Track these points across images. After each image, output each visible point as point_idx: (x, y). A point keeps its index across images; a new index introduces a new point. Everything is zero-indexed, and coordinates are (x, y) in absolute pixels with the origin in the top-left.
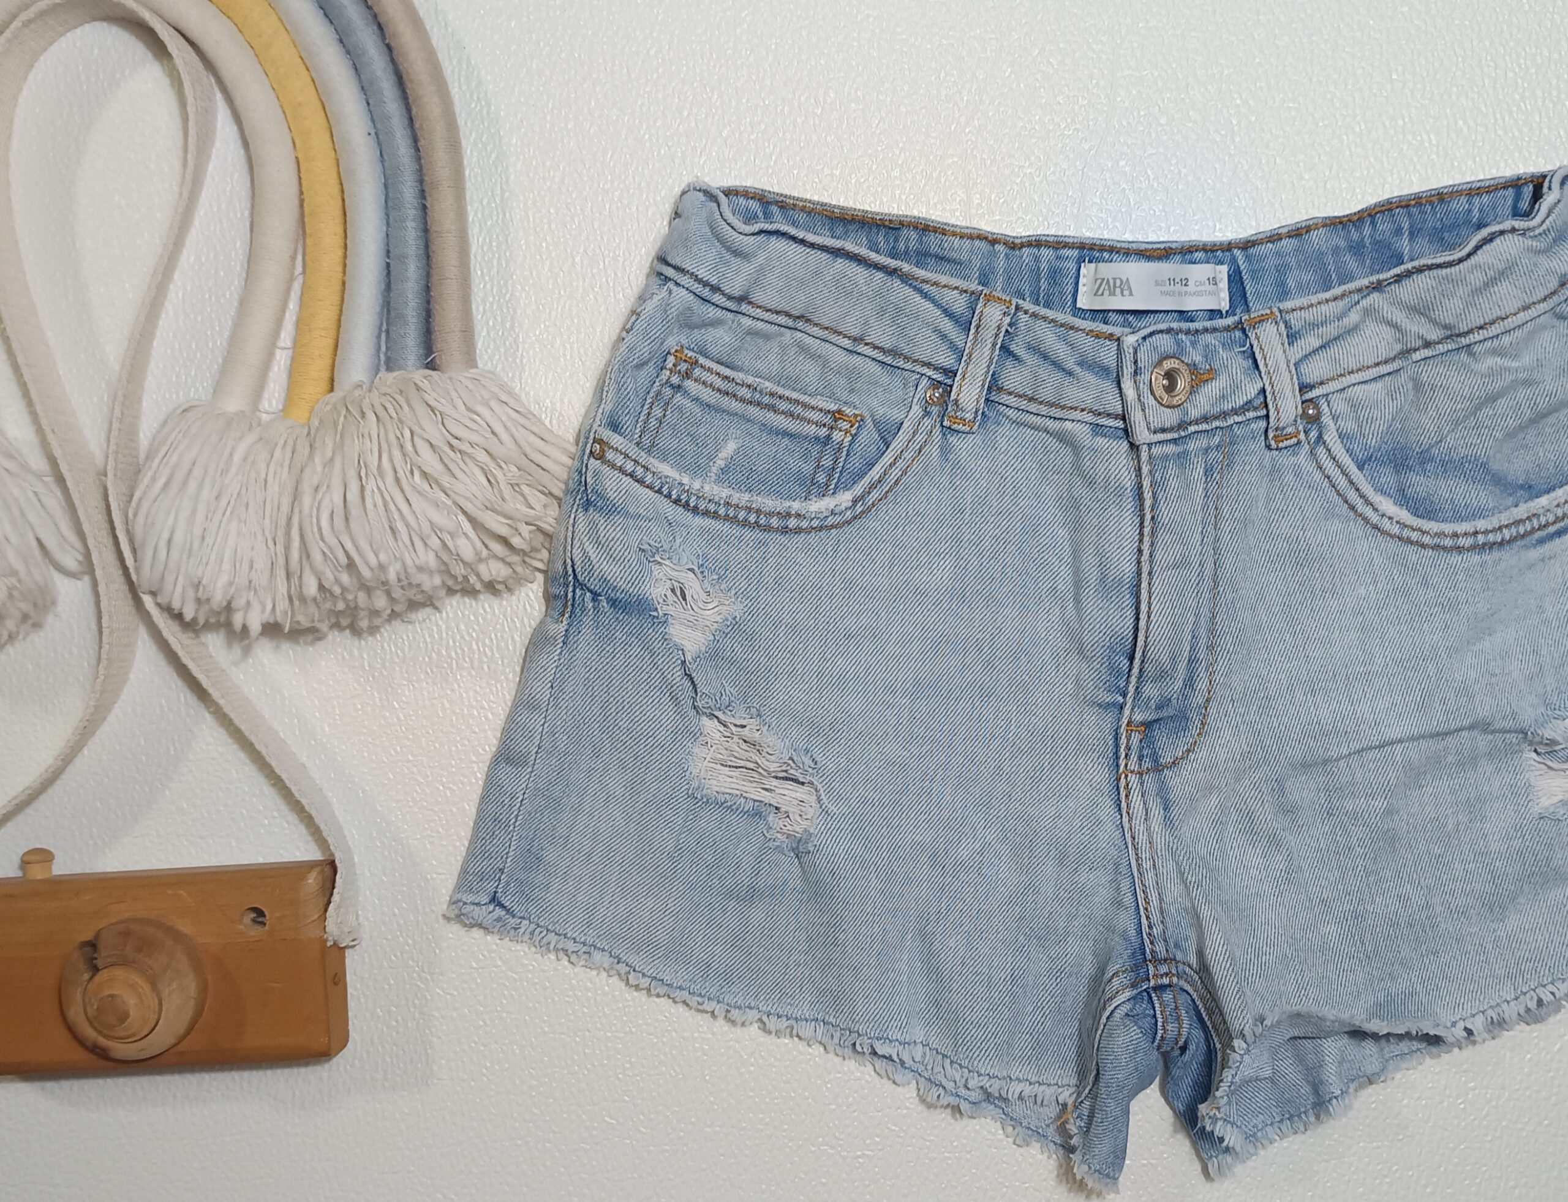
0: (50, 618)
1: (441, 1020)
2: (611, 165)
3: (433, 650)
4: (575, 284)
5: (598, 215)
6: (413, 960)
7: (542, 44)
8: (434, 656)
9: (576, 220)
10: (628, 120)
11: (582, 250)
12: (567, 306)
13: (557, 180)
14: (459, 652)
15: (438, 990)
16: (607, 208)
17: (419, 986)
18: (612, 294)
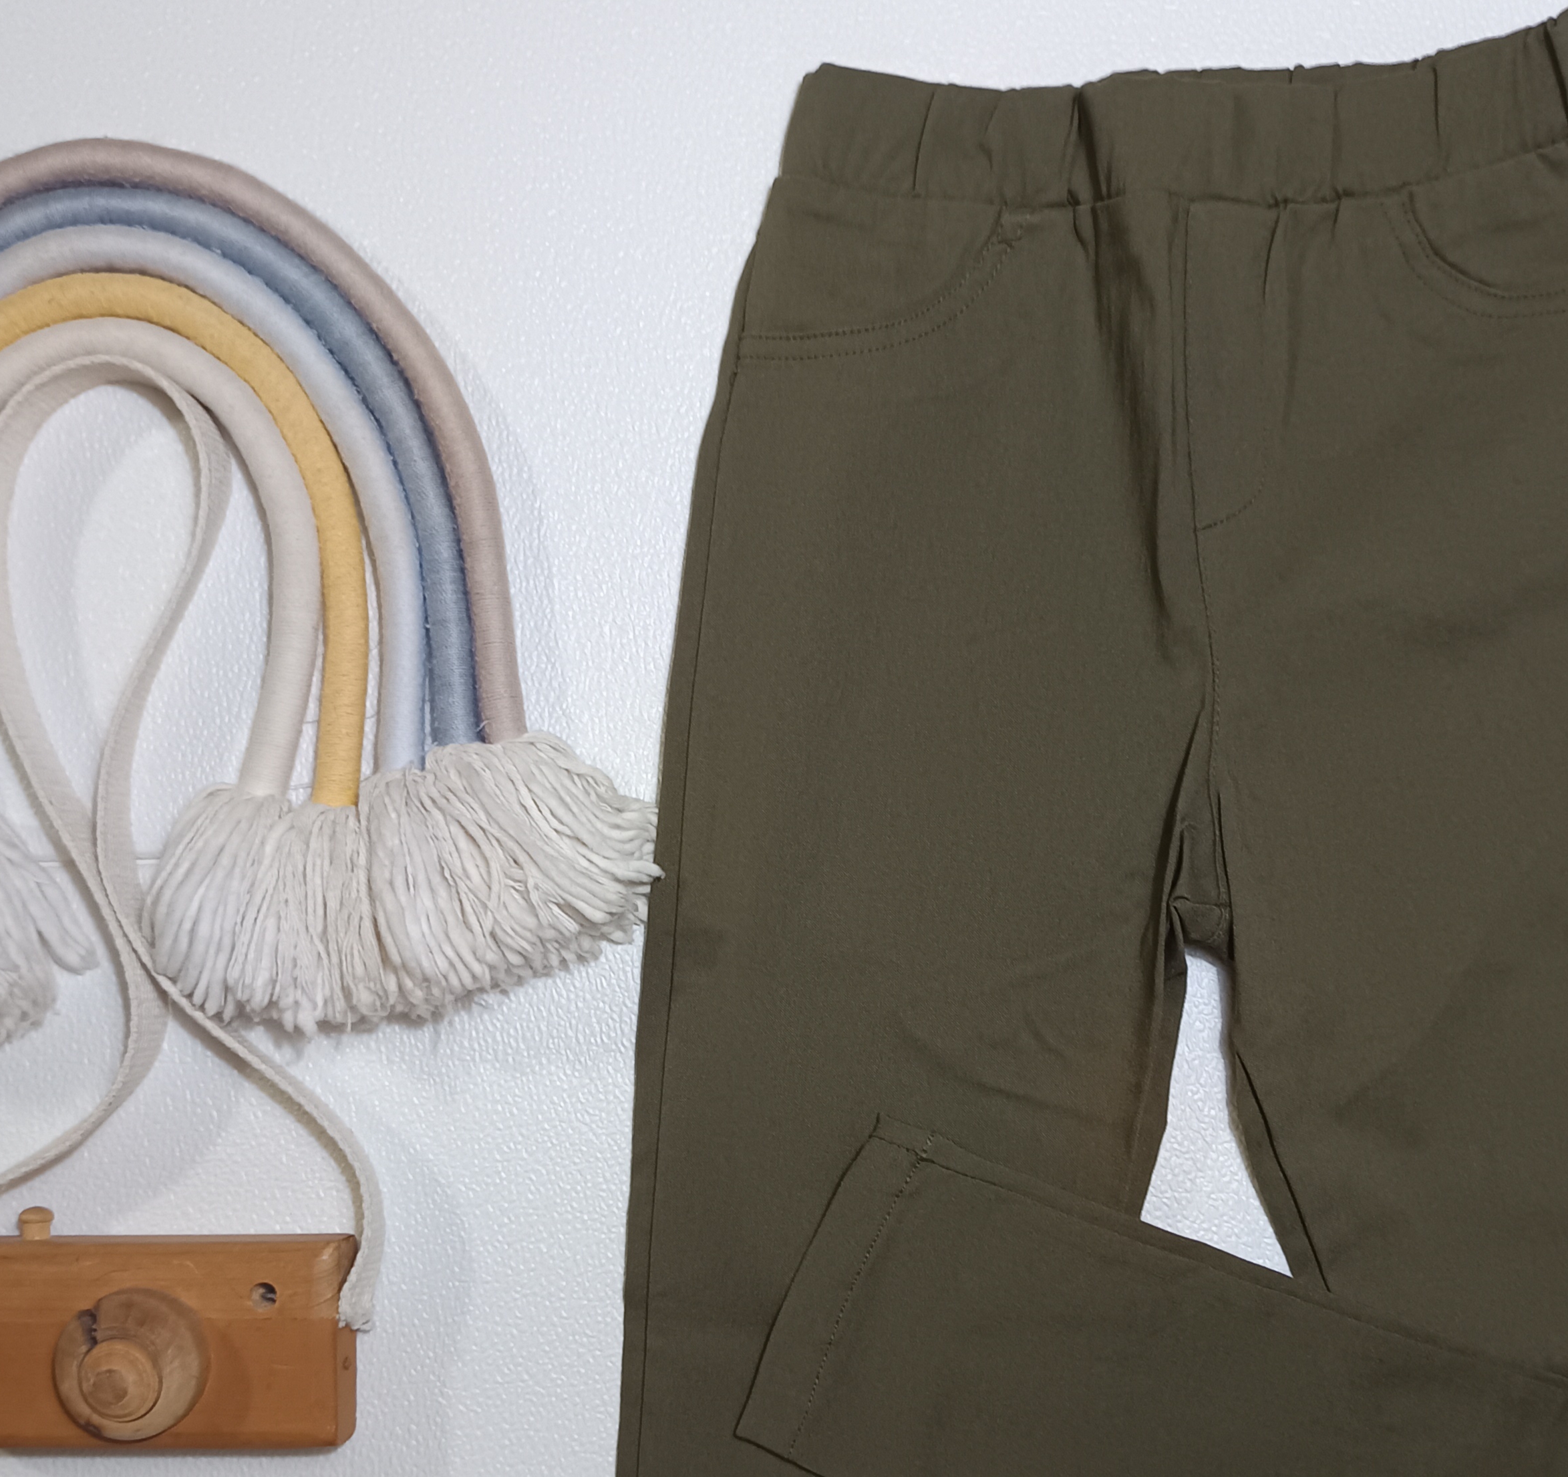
0: (49, 1015)
1: (465, 1439)
2: (641, 528)
3: (455, 1041)
4: (603, 655)
5: (627, 582)
6: (434, 1374)
7: (566, 403)
8: (456, 1048)
9: (604, 587)
10: (658, 482)
11: (611, 617)
12: (595, 678)
13: (583, 545)
14: (482, 1043)
15: (461, 1407)
16: (637, 574)
17: (440, 1403)
18: (643, 666)
